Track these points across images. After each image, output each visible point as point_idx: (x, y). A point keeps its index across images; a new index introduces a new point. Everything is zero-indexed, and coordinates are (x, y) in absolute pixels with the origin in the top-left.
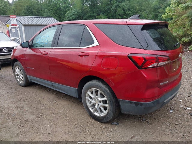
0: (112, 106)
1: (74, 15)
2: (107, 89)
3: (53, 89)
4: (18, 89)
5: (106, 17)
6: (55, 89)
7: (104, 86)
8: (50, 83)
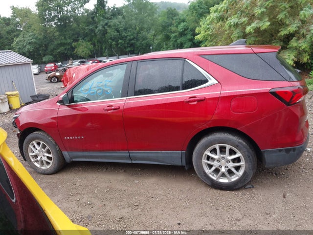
0: (251, 162)
1: (29, 43)
2: (241, 141)
3: (130, 162)
4: (44, 181)
5: (89, 44)
6: (134, 162)
7: (236, 137)
8: (125, 154)
